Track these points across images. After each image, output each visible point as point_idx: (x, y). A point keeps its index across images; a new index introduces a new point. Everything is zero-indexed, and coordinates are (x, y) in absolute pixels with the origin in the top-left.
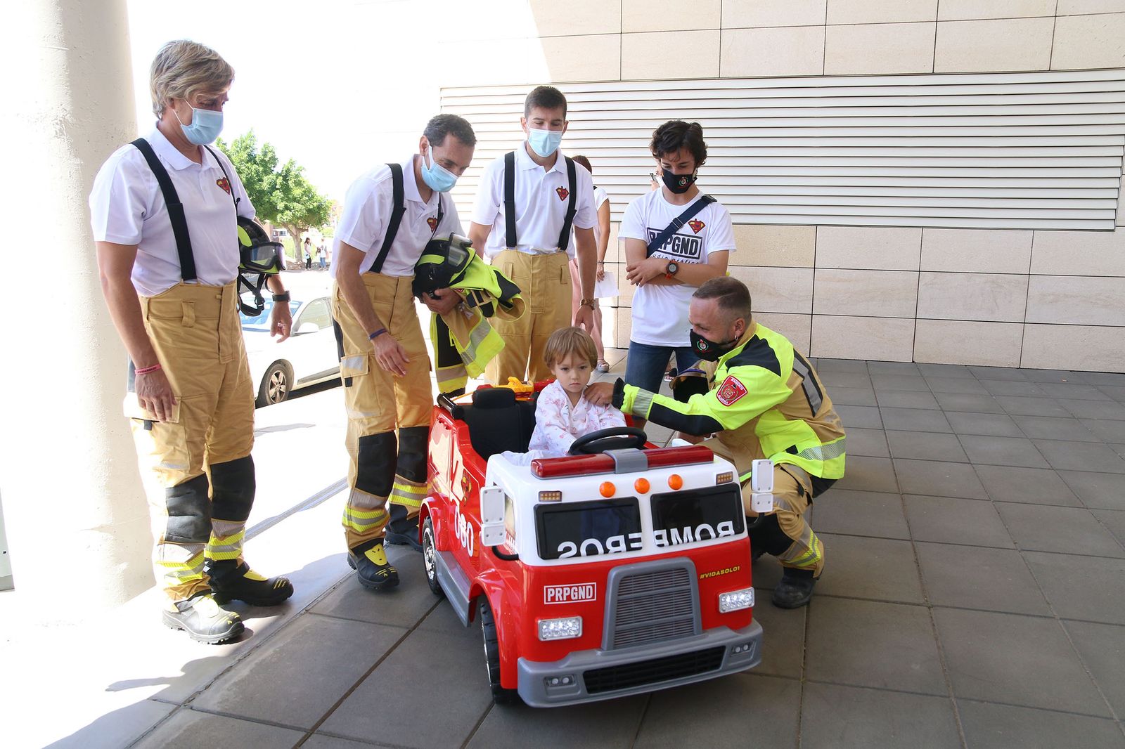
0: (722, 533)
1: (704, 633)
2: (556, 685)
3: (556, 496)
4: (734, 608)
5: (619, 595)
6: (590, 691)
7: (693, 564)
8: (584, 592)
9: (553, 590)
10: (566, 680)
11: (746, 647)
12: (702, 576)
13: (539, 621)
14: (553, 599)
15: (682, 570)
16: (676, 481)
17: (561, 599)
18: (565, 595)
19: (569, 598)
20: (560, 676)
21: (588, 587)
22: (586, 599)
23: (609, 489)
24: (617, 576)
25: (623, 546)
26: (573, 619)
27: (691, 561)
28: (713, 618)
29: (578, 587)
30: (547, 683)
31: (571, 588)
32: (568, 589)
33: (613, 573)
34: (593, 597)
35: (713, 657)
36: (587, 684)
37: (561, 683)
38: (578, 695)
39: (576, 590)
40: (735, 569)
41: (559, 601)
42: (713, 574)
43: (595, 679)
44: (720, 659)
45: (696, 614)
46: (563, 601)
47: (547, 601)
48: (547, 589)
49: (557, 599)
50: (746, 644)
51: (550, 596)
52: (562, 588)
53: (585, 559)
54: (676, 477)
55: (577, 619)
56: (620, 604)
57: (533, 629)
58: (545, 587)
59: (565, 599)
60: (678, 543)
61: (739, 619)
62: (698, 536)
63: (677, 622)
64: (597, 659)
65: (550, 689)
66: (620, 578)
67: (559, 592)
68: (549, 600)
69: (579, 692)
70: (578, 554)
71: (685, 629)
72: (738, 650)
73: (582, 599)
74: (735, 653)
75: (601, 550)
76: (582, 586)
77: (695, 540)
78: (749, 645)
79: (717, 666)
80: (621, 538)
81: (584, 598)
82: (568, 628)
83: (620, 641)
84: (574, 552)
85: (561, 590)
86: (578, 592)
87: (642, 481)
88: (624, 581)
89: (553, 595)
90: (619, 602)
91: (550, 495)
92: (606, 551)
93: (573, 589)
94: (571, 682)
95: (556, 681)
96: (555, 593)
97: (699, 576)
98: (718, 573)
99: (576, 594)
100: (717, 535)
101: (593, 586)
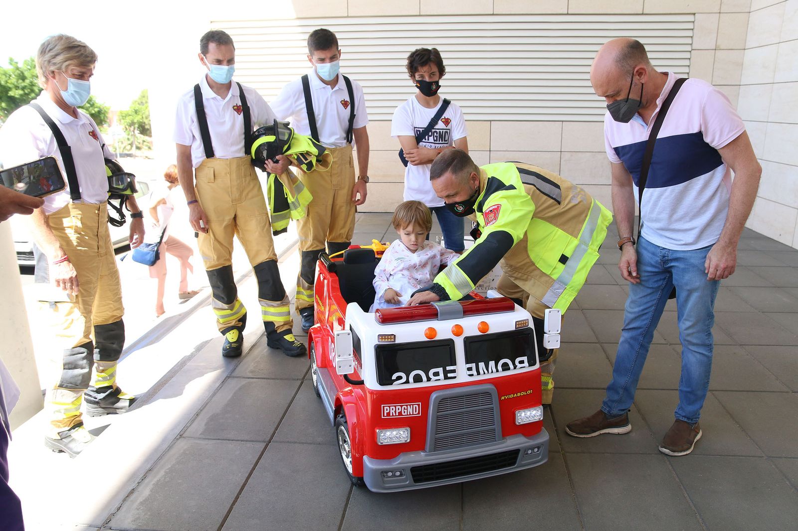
0: (519, 366)
1: (503, 440)
2: (390, 477)
3: (391, 338)
4: (527, 421)
5: (438, 412)
6: (416, 481)
7: (496, 389)
8: (411, 410)
9: (388, 408)
10: (398, 474)
11: (536, 450)
12: (503, 398)
13: (377, 431)
14: (388, 414)
15: (487, 394)
16: (484, 326)
17: (394, 415)
18: (397, 411)
19: (400, 413)
20: (393, 471)
21: (414, 406)
22: (413, 414)
23: (432, 332)
24: (436, 398)
25: (442, 376)
26: (404, 429)
27: (493, 387)
28: (510, 428)
29: (407, 406)
30: (384, 476)
31: (401, 406)
32: (400, 407)
33: (434, 396)
34: (419, 413)
35: (510, 457)
36: (413, 476)
37: (394, 476)
38: (407, 484)
39: (406, 408)
40: (529, 392)
41: (393, 416)
42: (511, 396)
43: (419, 473)
44: (516, 458)
45: (498, 426)
46: (396, 416)
47: (384, 416)
48: (384, 407)
49: (391, 415)
50: (535, 448)
51: (386, 412)
52: (395, 406)
53: (412, 385)
54: (484, 323)
55: (406, 429)
56: (438, 418)
57: (374, 436)
58: (382, 406)
59: (397, 414)
60: (484, 373)
61: (531, 429)
62: (500, 368)
63: (483, 432)
64: (420, 458)
65: (386, 479)
66: (439, 400)
67: (393, 409)
68: (385, 415)
69: (408, 483)
70: (407, 382)
71: (489, 437)
72: (530, 452)
73: (410, 414)
74: (527, 454)
75: (424, 378)
76: (410, 405)
77: (497, 371)
78: (538, 448)
79: (514, 463)
80: (440, 370)
81: (412, 414)
82: (400, 435)
83: (438, 446)
84: (404, 380)
85: (394, 408)
86: (407, 409)
87: (458, 326)
88: (442, 401)
89: (388, 411)
90: (438, 417)
91: (386, 337)
92: (429, 379)
93: (403, 407)
94: (401, 475)
95: (390, 474)
96: (390, 410)
97: (500, 398)
98: (515, 395)
99: (406, 410)
100: (515, 367)
101: (419, 405)
